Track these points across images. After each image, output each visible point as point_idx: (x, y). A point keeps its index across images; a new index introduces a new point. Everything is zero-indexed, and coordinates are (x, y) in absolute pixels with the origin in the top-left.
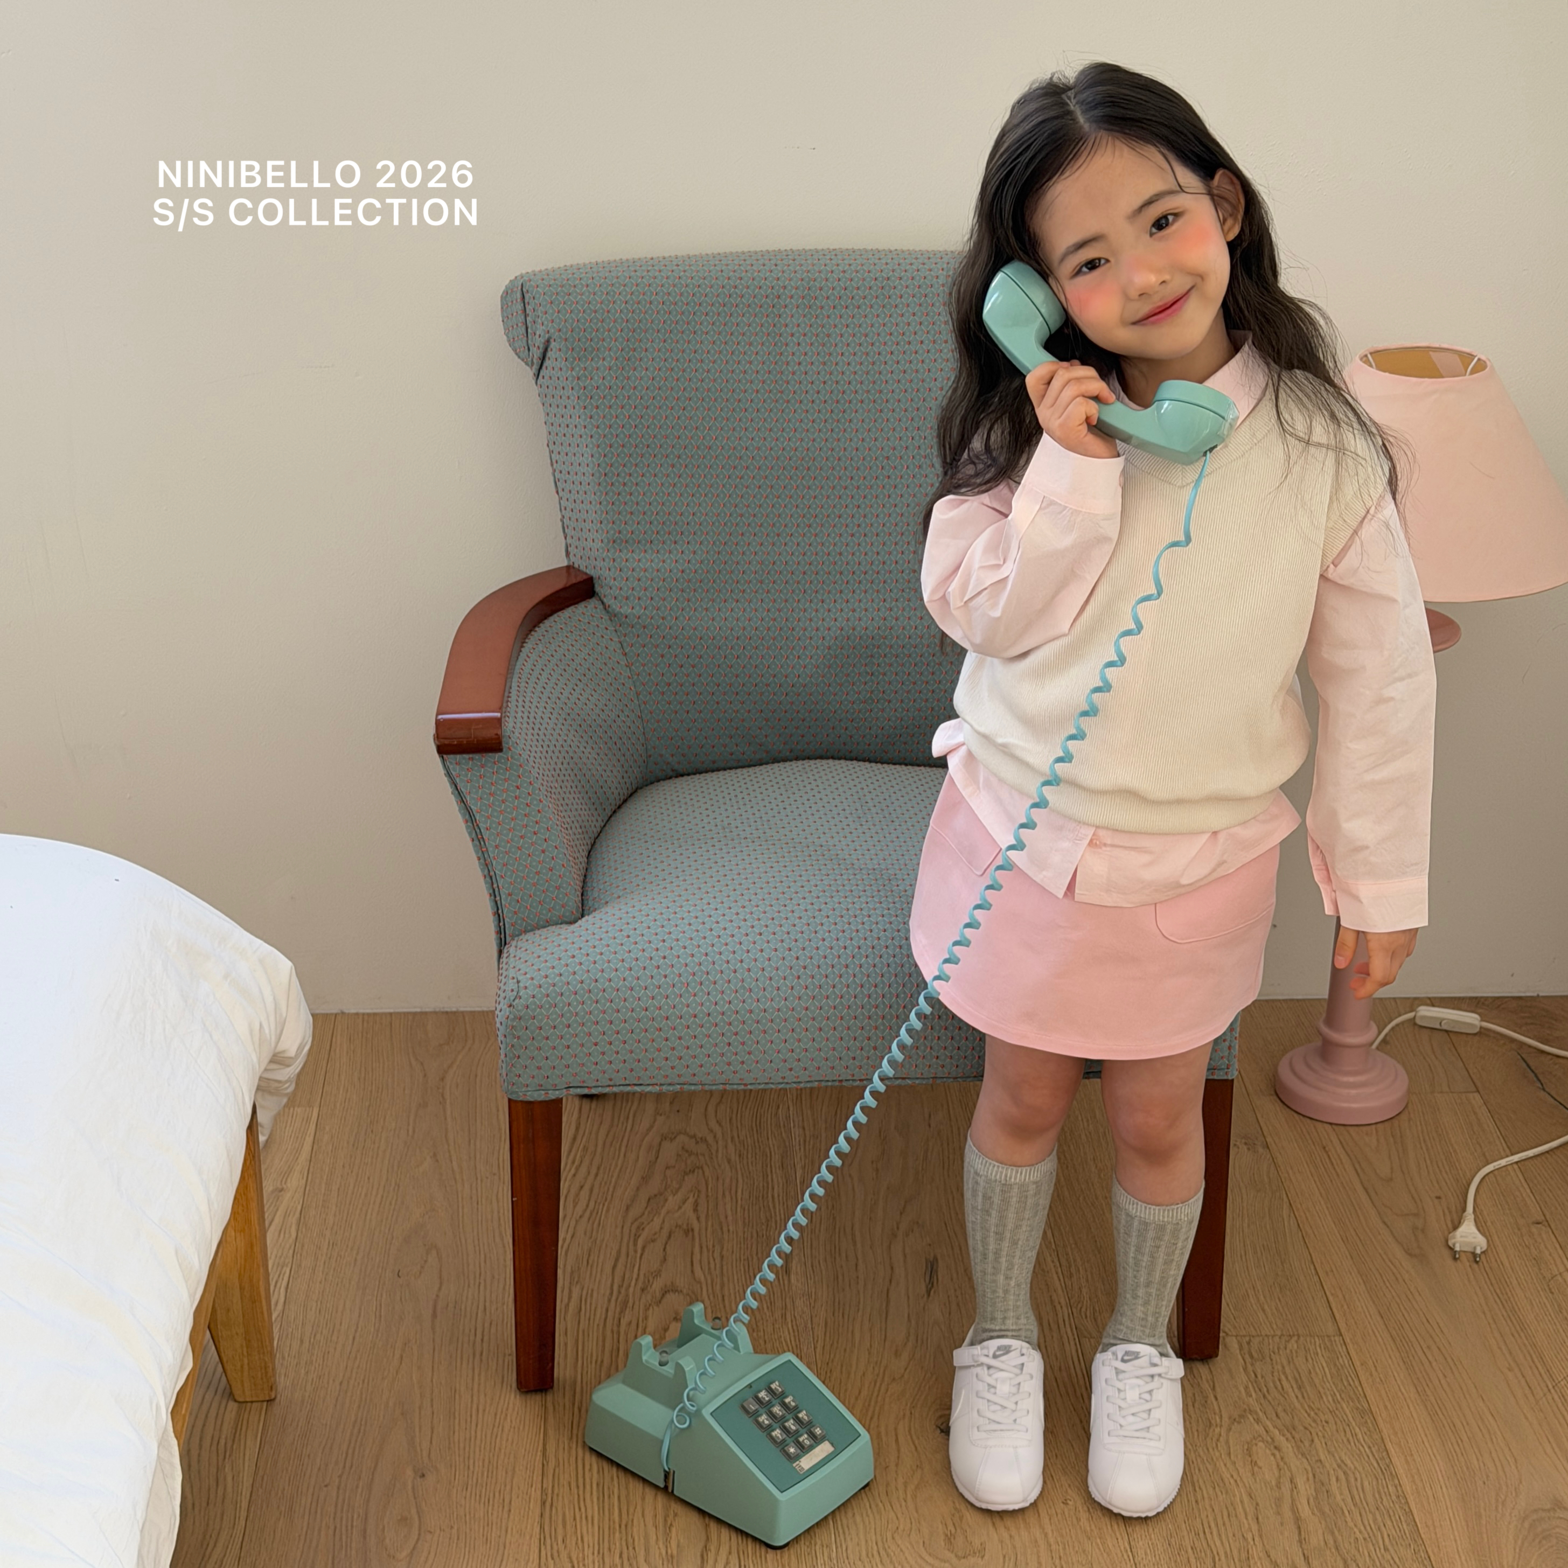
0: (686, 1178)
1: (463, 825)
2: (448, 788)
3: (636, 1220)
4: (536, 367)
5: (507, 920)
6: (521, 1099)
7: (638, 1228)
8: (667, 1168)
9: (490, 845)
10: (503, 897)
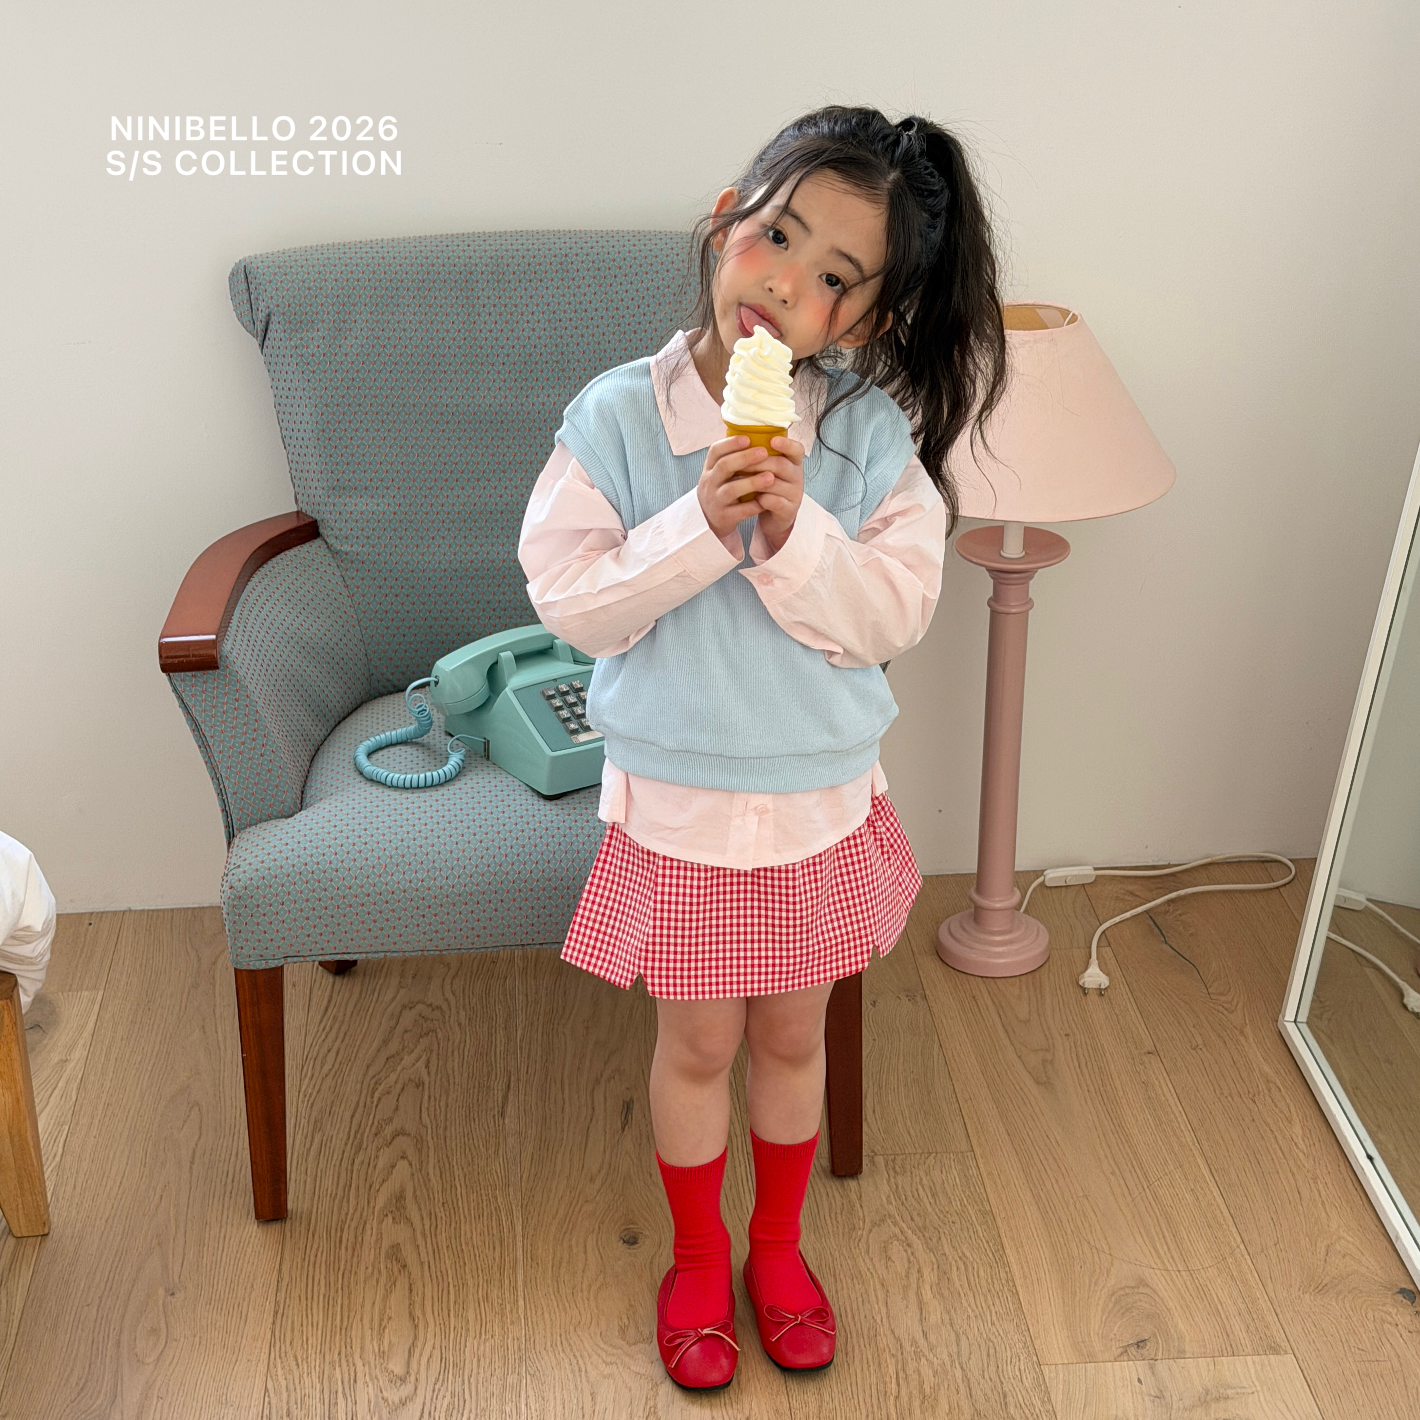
0: (421, 1040)
1: (191, 734)
2: (177, 703)
3: (374, 1076)
4: (260, 338)
5: (233, 816)
6: (245, 968)
7: (376, 1083)
8: (406, 1031)
9: (215, 750)
10: (229, 795)
